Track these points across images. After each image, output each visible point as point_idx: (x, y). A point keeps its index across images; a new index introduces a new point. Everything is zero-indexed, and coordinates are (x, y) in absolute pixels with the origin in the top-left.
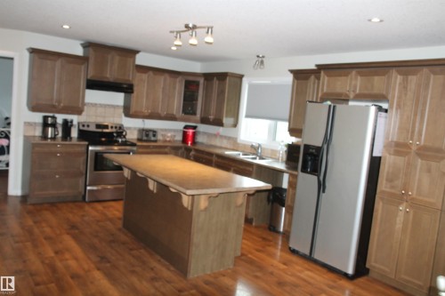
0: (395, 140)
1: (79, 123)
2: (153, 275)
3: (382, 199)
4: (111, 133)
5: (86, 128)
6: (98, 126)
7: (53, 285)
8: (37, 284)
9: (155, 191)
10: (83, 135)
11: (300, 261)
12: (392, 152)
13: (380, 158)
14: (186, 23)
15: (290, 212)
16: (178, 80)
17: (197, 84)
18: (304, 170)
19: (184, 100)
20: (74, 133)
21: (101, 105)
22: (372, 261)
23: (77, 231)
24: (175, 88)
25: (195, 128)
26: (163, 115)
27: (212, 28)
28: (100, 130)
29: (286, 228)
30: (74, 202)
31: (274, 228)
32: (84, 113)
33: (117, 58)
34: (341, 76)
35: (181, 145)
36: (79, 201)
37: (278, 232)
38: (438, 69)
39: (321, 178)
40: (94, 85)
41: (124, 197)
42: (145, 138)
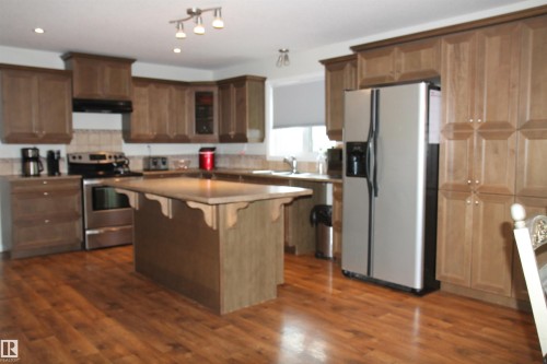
0: (453, 121)
1: (68, 155)
2: (177, 315)
3: (446, 195)
4: (110, 165)
5: (77, 161)
6: (93, 157)
7: (53, 337)
8: (32, 339)
9: (171, 217)
10: (75, 168)
11: (357, 284)
12: (451, 136)
13: (438, 145)
14: (189, 7)
15: (339, 230)
16: (187, 92)
17: (210, 95)
18: (350, 173)
19: (197, 116)
20: (64, 168)
21: (94, 131)
22: (443, 271)
23: (78, 281)
24: (184, 103)
25: (213, 149)
26: (172, 137)
27: (220, 9)
28: (95, 162)
29: (336, 250)
30: (72, 251)
31: (322, 254)
32: (73, 142)
33: (108, 70)
34: (380, 55)
35: (199, 171)
36: (77, 251)
37: (327, 259)
38: (492, 29)
39: (371, 179)
40: (82, 105)
41: (133, 241)
42: (153, 167)
